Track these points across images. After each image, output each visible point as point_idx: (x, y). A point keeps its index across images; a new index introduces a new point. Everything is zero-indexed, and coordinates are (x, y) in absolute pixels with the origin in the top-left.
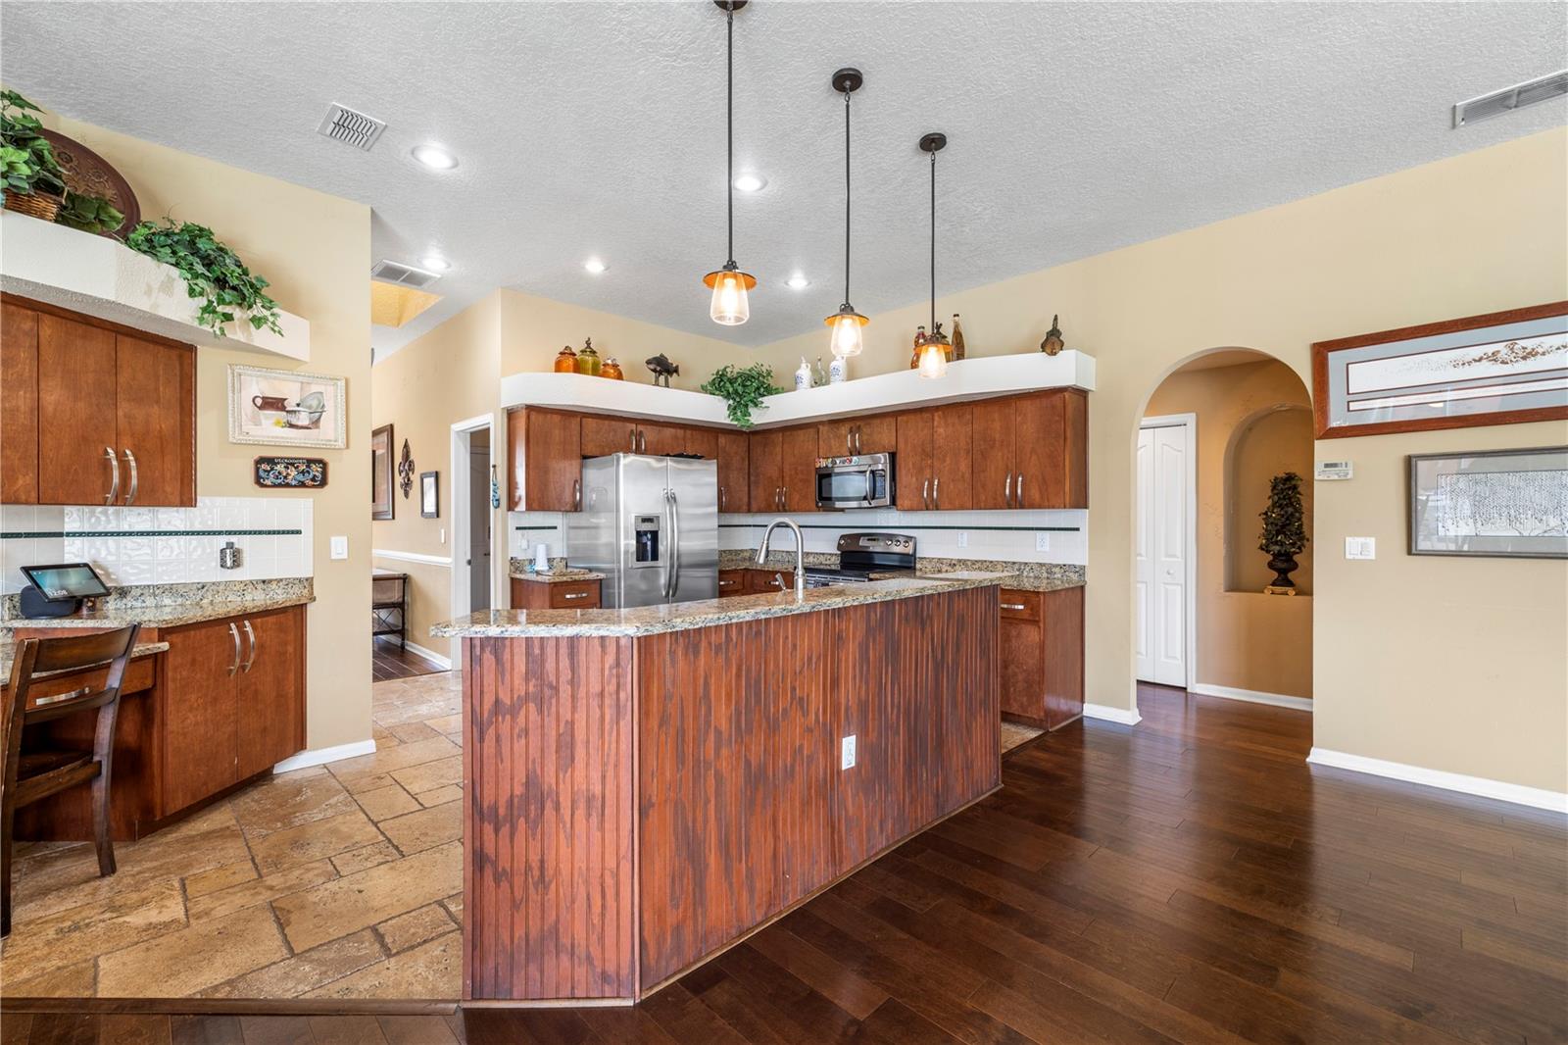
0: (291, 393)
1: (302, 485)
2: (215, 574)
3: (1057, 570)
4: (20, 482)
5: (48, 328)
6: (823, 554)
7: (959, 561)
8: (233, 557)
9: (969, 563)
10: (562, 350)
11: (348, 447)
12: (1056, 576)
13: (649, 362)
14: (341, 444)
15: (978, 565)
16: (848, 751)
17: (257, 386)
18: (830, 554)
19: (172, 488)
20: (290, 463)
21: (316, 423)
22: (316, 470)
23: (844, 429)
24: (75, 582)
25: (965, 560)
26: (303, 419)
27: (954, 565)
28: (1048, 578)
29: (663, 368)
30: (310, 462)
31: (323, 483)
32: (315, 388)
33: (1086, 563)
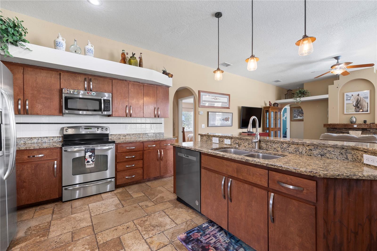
3: (158, 134)
6: (46, 137)
7: (128, 134)
9: (131, 135)
12: (158, 136)
15: (135, 135)
18: (53, 137)
23: (81, 78)
25: (130, 134)
27: (126, 136)
28: (155, 137)
33: (164, 132)
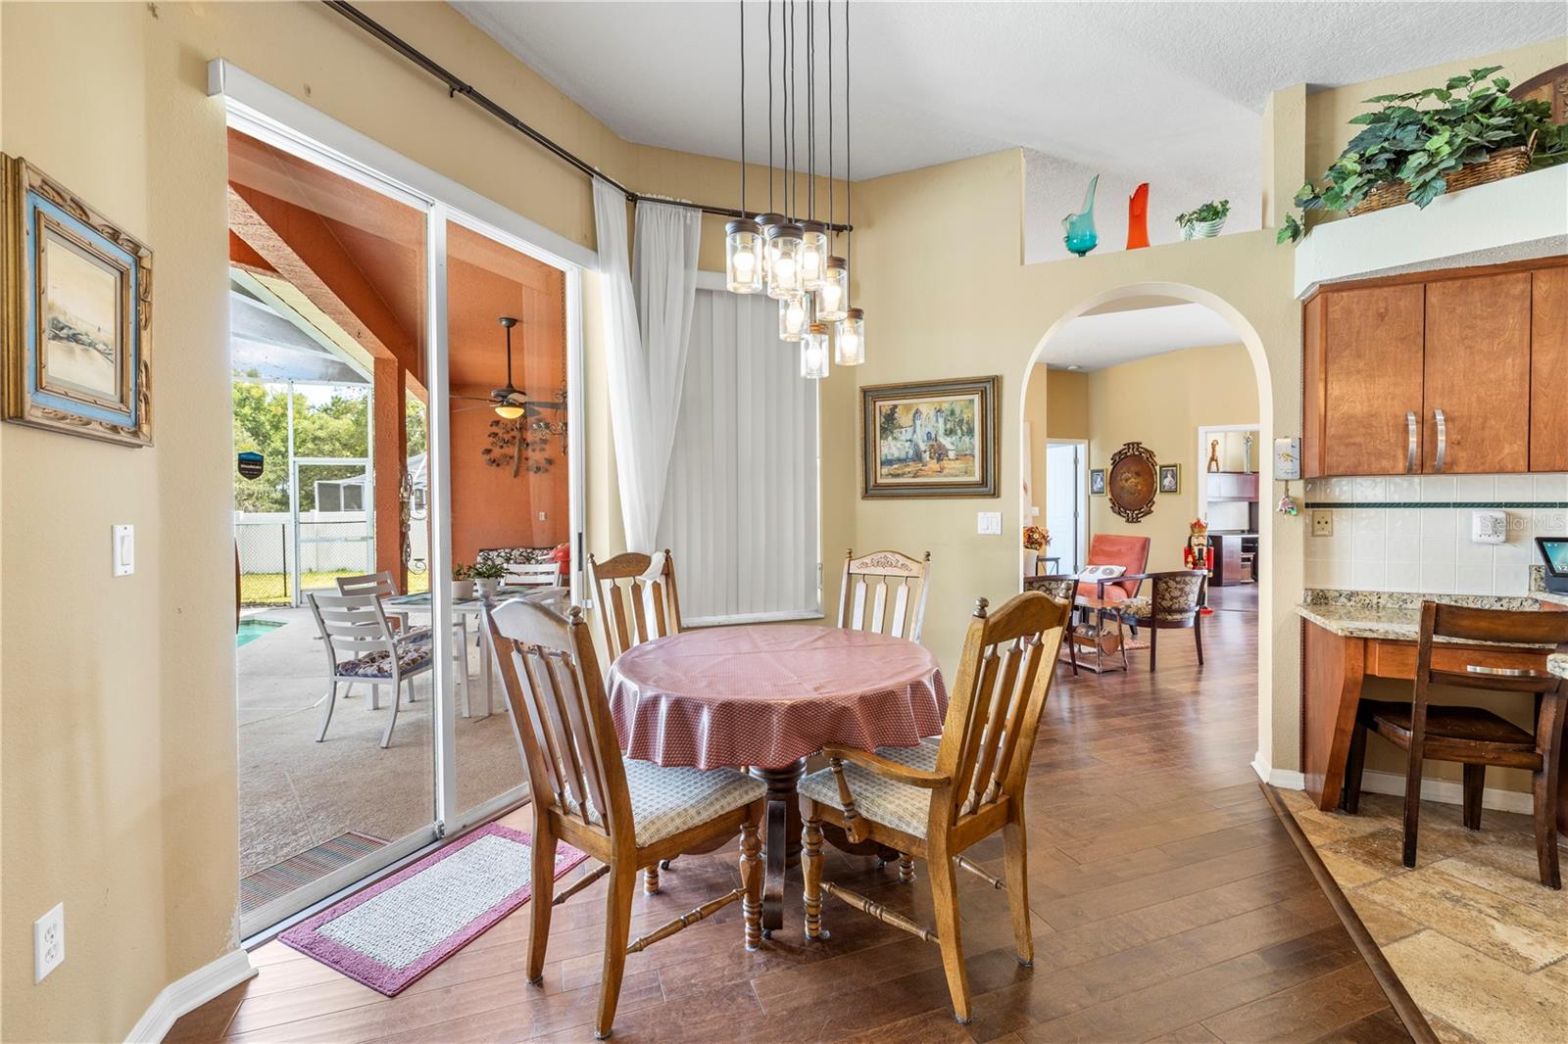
4: (1507, 450)
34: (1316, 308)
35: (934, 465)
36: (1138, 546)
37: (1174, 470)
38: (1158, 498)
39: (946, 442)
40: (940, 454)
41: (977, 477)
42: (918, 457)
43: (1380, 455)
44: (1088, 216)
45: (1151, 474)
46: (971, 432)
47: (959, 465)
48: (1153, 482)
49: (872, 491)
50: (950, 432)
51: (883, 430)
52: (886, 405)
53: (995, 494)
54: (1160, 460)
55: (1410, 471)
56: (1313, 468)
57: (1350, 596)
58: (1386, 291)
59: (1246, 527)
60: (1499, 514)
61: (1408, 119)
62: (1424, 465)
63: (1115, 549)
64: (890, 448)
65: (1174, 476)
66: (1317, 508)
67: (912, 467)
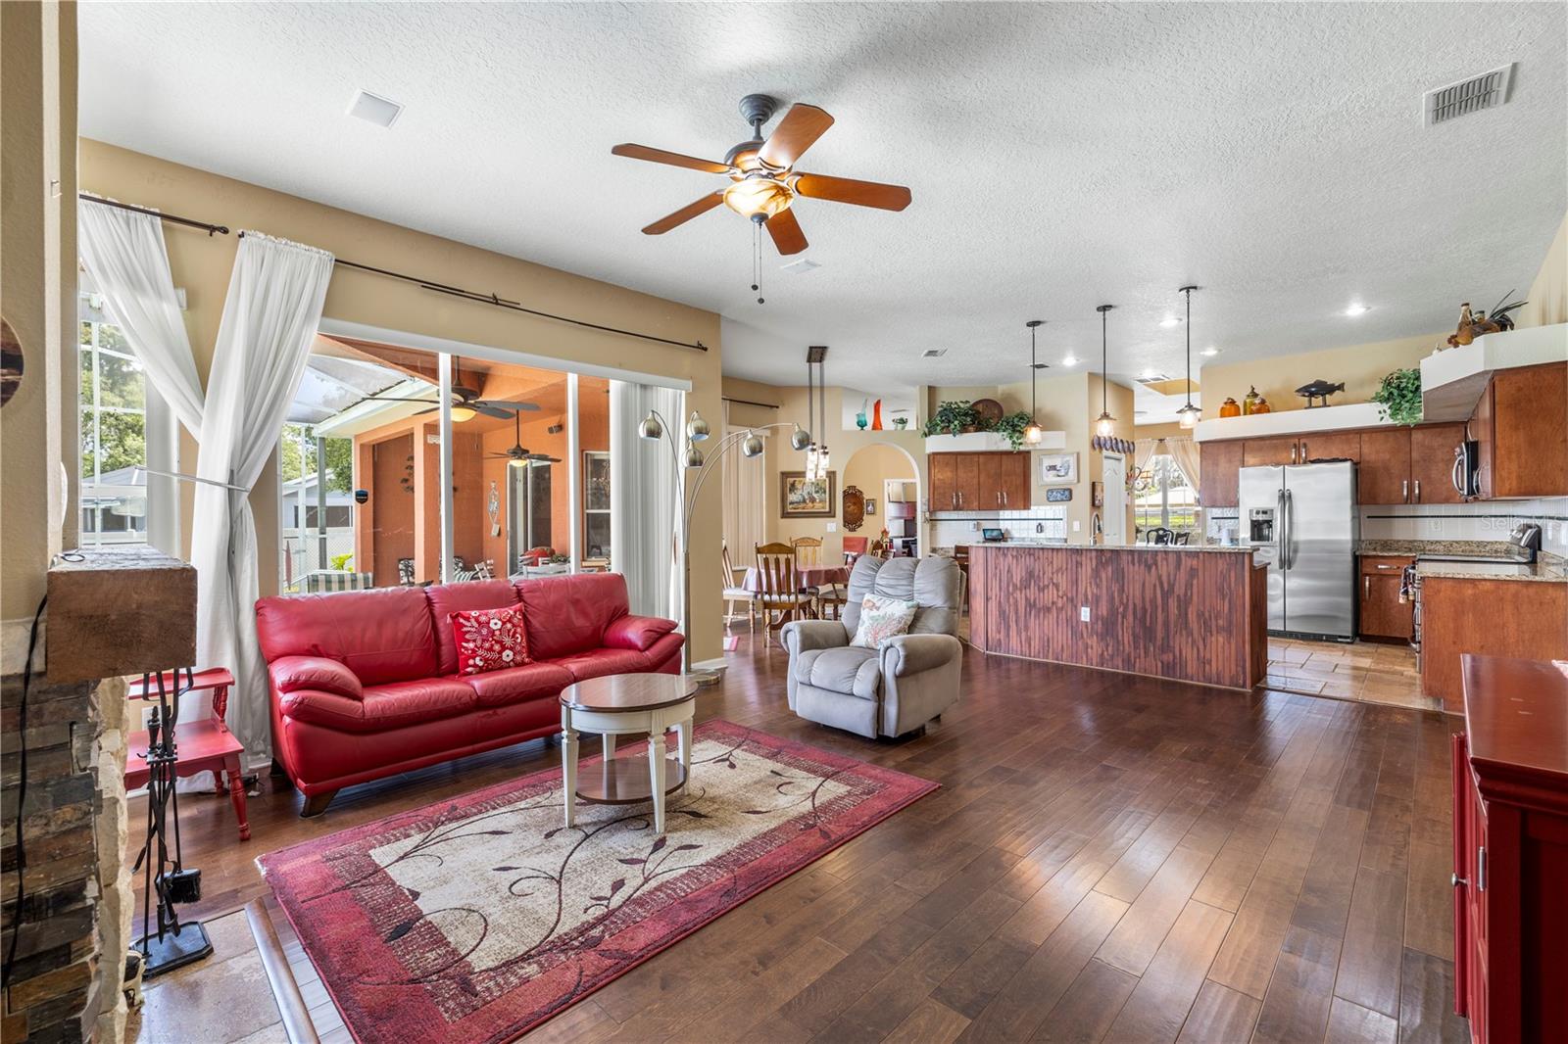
0: (1057, 462)
1: (1062, 500)
2: (1033, 534)
4: (975, 504)
5: (982, 458)
8: (1040, 529)
10: (1226, 400)
11: (1079, 481)
13: (1298, 391)
14: (1076, 481)
16: (1085, 614)
17: (1047, 462)
19: (1021, 504)
20: (1058, 490)
21: (1067, 473)
22: (1067, 493)
24: (995, 533)
26: (1062, 473)
29: (1320, 391)
30: (1065, 490)
31: (1070, 499)
32: (1068, 459)
34: (931, 458)
35: (810, 505)
36: (863, 542)
37: (873, 502)
38: (865, 517)
39: (815, 495)
40: (813, 500)
41: (827, 510)
42: (804, 501)
43: (947, 505)
44: (864, 415)
45: (862, 504)
46: (825, 492)
47: (821, 505)
48: (863, 508)
49: (785, 515)
50: (817, 492)
51: (790, 490)
52: (791, 480)
53: (834, 516)
54: (866, 496)
55: (954, 510)
56: (931, 509)
57: (942, 549)
58: (948, 457)
59: (903, 535)
60: (975, 522)
61: (952, 410)
62: (957, 508)
63: (851, 544)
64: (792, 497)
65: (873, 505)
66: (932, 521)
67: (802, 505)
